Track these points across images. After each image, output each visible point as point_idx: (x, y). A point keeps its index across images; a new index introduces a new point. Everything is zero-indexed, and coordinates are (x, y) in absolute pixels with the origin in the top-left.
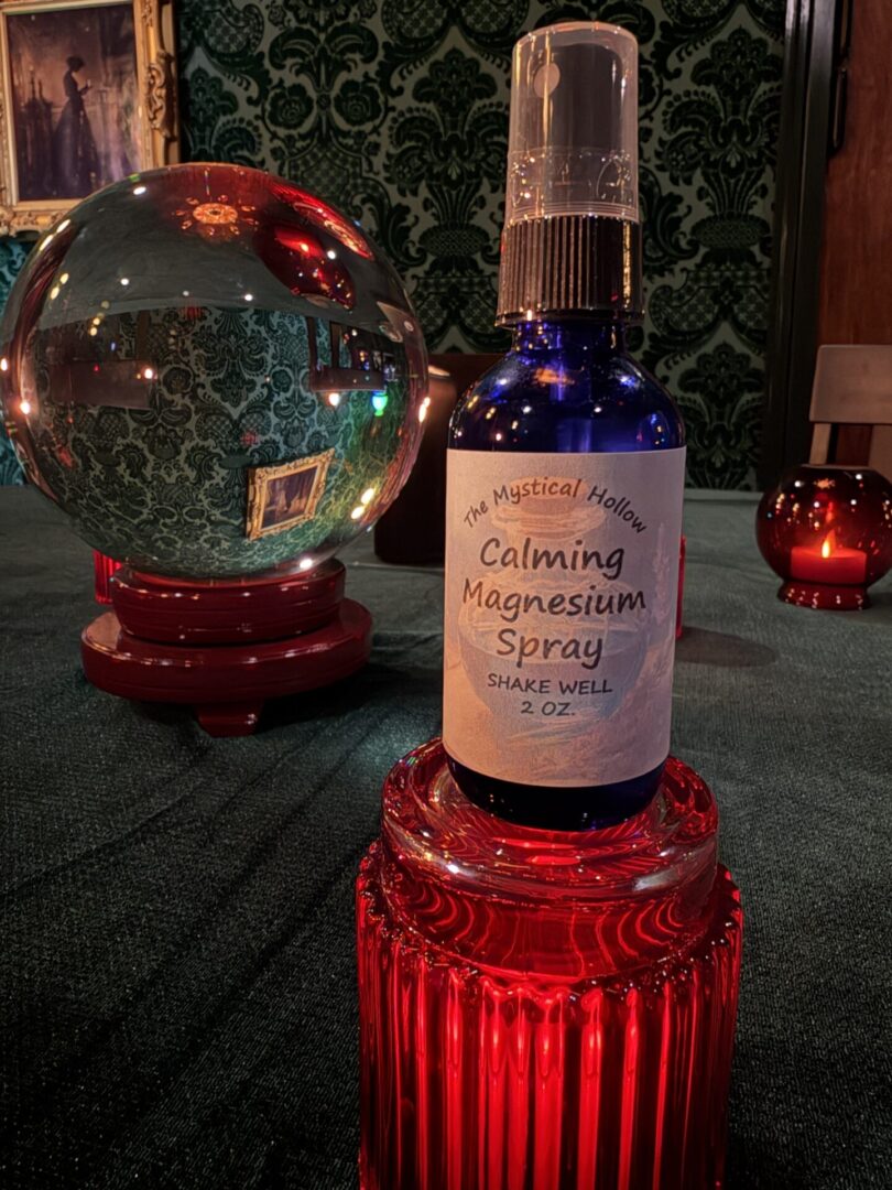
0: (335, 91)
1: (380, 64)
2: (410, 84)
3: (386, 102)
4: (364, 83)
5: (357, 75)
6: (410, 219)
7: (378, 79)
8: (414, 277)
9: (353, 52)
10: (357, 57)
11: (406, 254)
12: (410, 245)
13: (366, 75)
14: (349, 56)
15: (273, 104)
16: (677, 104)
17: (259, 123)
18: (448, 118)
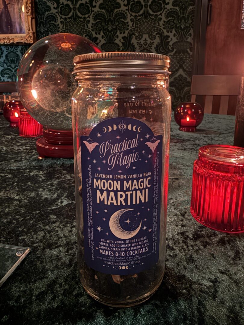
0: (78, 6)
2: (98, 4)
3: (91, 9)
4: (85, 4)
5: (83, 2)
6: (98, 41)
7: (89, 3)
13: (86, 2)
15: (61, 9)
16: (168, 11)
17: (57, 14)
18: (108, 14)
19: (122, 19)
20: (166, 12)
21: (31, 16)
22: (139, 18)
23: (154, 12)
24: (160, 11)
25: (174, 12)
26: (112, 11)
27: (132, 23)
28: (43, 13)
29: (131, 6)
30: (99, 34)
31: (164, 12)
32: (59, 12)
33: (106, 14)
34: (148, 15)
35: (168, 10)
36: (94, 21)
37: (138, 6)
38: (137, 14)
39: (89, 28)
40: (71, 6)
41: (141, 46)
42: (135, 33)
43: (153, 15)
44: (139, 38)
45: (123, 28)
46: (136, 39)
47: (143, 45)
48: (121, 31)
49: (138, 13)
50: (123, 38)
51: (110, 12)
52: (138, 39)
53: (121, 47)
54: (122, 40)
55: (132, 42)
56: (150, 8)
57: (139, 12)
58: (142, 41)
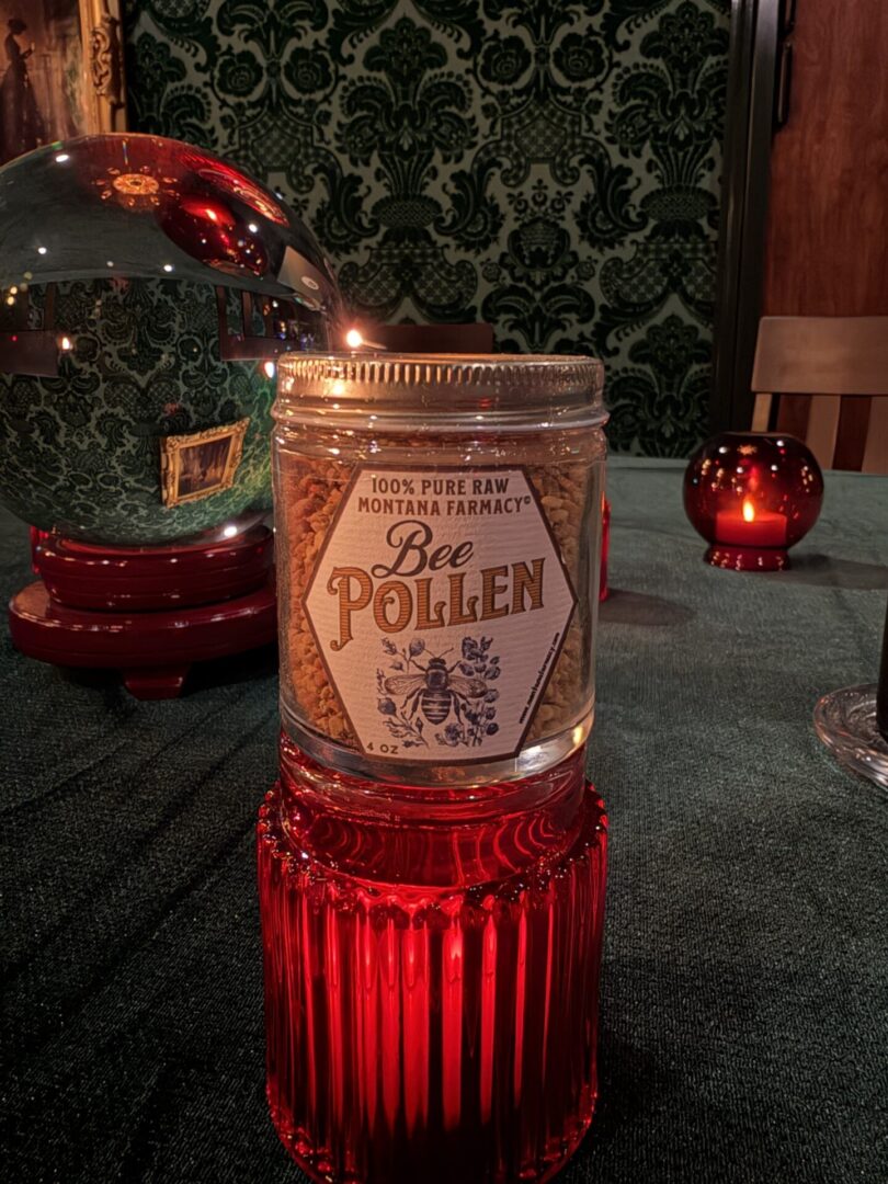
0: (285, 58)
1: (330, 31)
2: (360, 53)
3: (336, 71)
4: (314, 50)
5: (307, 42)
6: (362, 190)
7: (329, 47)
8: (367, 247)
9: (302, 18)
10: (307, 24)
11: (359, 224)
12: (363, 216)
13: (316, 43)
14: (298, 23)
15: (222, 71)
16: (626, 76)
17: (208, 90)
18: (399, 88)
19: (450, 105)
20: (619, 77)
21: (112, 98)
22: (514, 101)
23: (573, 79)
24: (594, 75)
25: (650, 76)
26: (415, 75)
27: (491, 120)
28: (158, 88)
29: (487, 57)
30: (367, 163)
31: (612, 79)
32: (216, 82)
33: (390, 89)
34: (549, 89)
35: (627, 70)
36: (347, 116)
37: (511, 55)
38: (508, 88)
39: (328, 143)
40: (261, 60)
41: (521, 207)
42: (499, 159)
43: (570, 88)
44: (516, 177)
45: (456, 142)
46: (505, 180)
47: (531, 204)
48: (448, 153)
49: (510, 82)
50: (454, 177)
51: (406, 79)
52: (512, 182)
53: (448, 212)
54: (451, 188)
55: (488, 194)
56: (559, 65)
57: (516, 78)
58: (527, 190)
